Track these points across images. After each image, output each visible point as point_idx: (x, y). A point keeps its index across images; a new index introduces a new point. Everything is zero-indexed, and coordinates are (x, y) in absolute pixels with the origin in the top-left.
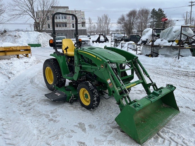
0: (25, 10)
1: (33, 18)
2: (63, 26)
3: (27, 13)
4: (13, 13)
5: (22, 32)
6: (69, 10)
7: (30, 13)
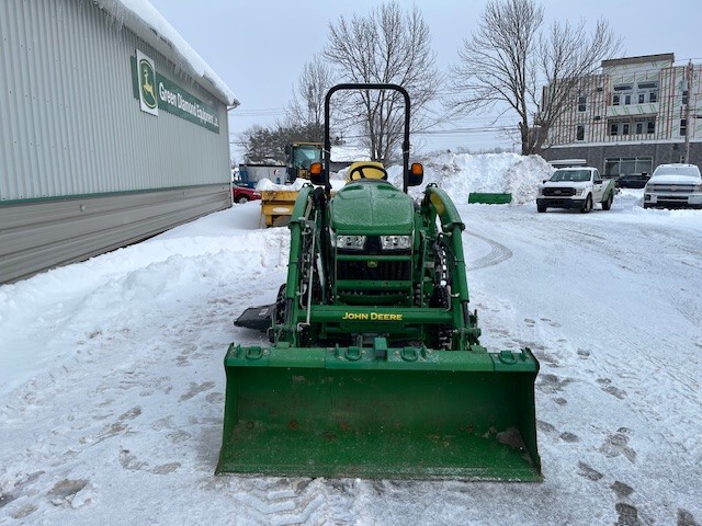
0: (498, 83)
1: (517, 108)
2: (639, 132)
3: (500, 95)
4: (460, 97)
5: (467, 155)
6: (674, 65)
7: (511, 94)
